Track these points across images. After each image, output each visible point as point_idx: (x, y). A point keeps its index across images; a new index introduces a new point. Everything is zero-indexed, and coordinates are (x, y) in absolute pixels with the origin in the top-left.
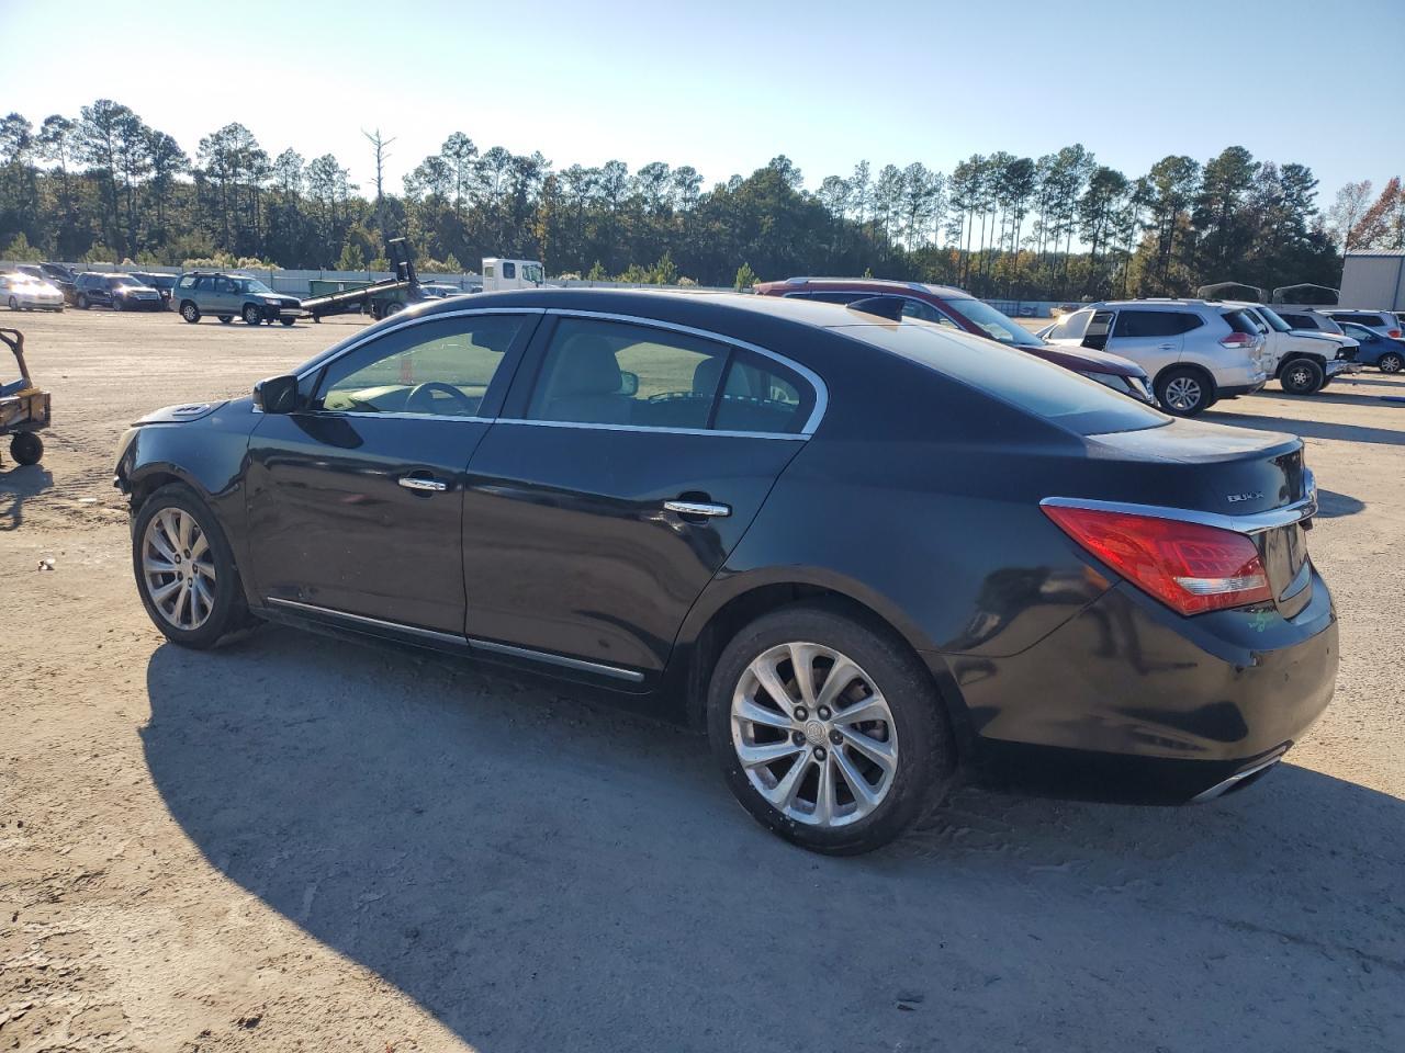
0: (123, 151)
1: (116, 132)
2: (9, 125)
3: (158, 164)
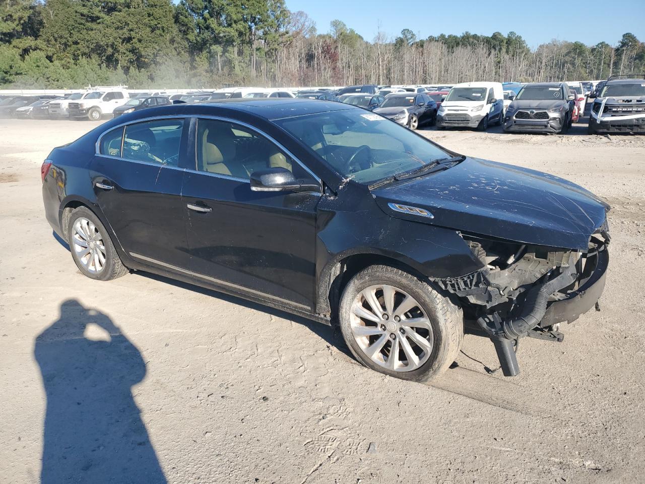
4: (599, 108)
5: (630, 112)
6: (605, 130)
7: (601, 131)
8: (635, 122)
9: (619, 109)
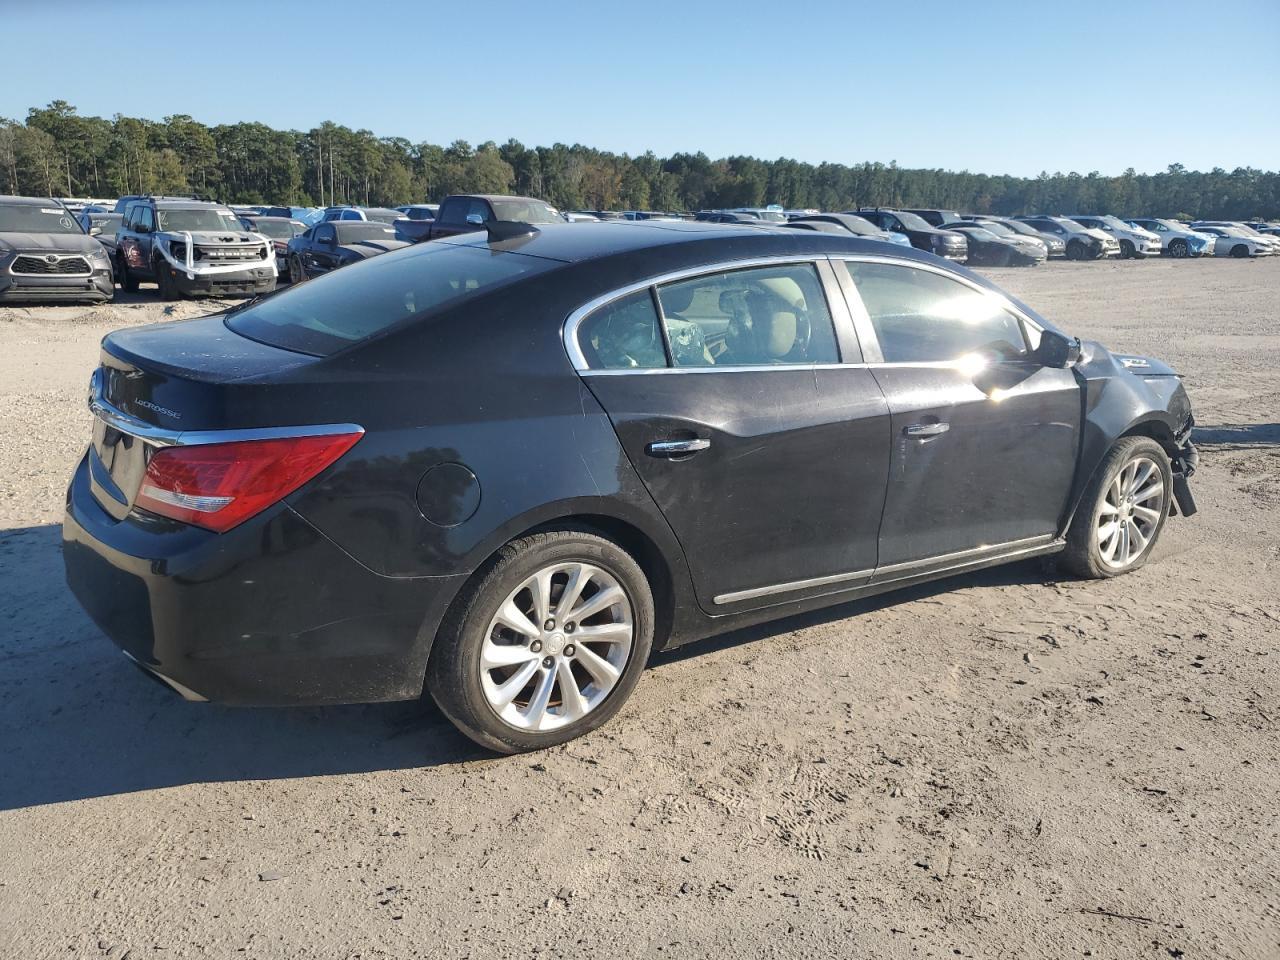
4: (184, 250)
5: (237, 258)
6: (203, 292)
7: (196, 292)
8: (249, 276)
9: (219, 254)
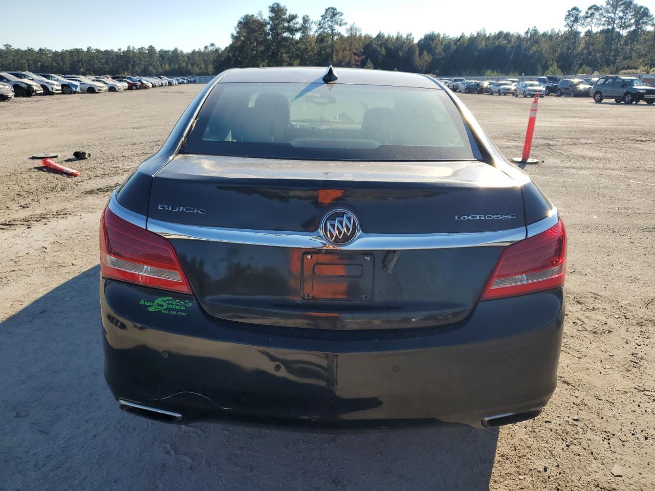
0: (621, 18)
1: (620, 9)
2: (571, 13)
3: (637, 23)
